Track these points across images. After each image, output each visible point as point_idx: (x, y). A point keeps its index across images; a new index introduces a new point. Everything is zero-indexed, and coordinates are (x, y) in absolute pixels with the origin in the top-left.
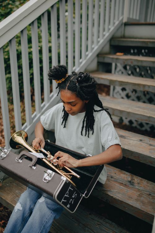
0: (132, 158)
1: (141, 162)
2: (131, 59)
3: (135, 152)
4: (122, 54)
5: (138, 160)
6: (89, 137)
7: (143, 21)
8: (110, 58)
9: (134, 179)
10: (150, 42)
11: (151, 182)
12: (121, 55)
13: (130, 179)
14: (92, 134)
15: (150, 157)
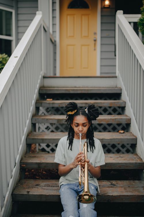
0: (106, 169)
1: (113, 169)
2: (64, 103)
3: (108, 163)
4: (51, 99)
5: (111, 168)
6: (93, 153)
7: (52, 75)
8: (47, 103)
9: (112, 183)
10: (71, 90)
11: (122, 181)
12: (51, 101)
13: (110, 183)
14: (95, 149)
15: (119, 163)
